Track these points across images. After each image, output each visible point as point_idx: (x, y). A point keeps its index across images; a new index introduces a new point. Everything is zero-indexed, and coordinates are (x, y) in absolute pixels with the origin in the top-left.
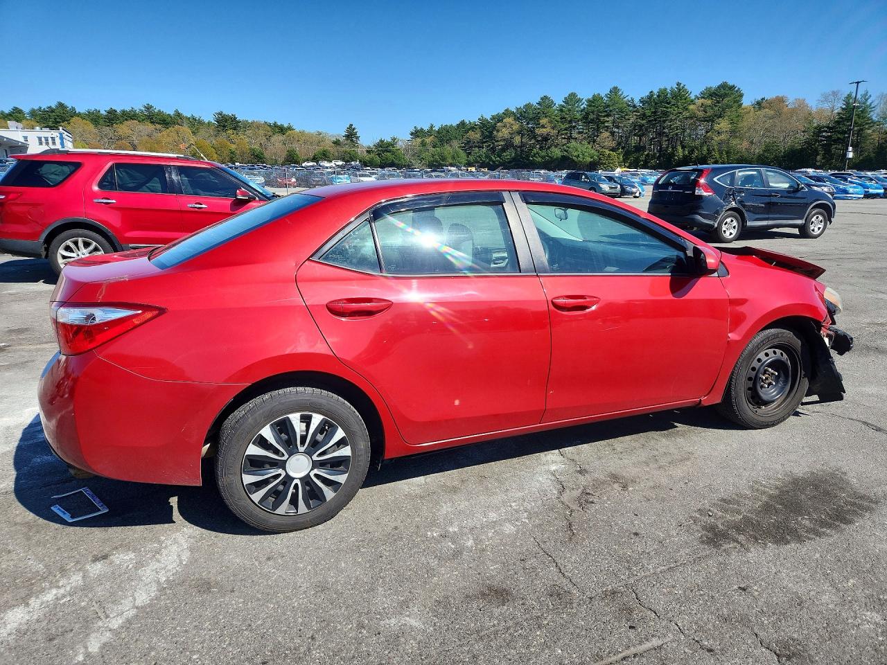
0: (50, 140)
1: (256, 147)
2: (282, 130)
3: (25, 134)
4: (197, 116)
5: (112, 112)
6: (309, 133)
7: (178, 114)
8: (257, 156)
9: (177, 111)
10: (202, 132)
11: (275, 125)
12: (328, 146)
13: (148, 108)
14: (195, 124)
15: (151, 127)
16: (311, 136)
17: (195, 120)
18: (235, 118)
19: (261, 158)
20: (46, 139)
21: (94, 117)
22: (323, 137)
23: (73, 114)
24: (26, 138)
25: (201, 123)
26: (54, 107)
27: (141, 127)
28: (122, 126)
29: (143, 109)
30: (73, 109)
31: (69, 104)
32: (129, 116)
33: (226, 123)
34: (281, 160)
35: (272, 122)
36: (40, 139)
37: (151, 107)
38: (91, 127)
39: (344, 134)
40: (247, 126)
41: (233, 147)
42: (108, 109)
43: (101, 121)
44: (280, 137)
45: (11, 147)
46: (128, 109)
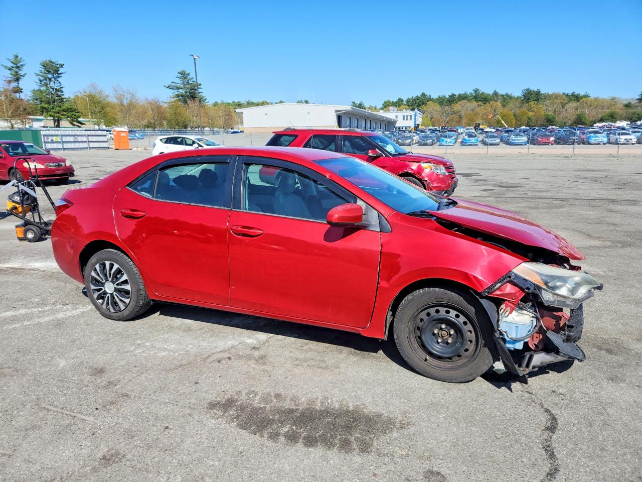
0: (409, 117)
1: (550, 113)
2: (577, 98)
3: (397, 114)
4: (509, 93)
5: (453, 96)
6: (602, 99)
7: (496, 94)
8: (549, 120)
9: (495, 91)
10: (511, 105)
11: (573, 95)
12: (619, 109)
13: (476, 91)
14: (506, 99)
15: (475, 104)
16: (603, 101)
17: (508, 96)
18: (539, 92)
19: (552, 122)
20: (407, 116)
21: (441, 101)
22: (615, 102)
23: (430, 99)
24: (397, 117)
25: (511, 98)
26: (419, 96)
27: (469, 104)
28: (457, 105)
29: (472, 92)
30: (430, 96)
31: (427, 94)
32: (463, 97)
33: (531, 97)
34: (569, 123)
35: (570, 93)
36: (404, 116)
37: (478, 90)
38: (438, 107)
39: (637, 97)
40: (547, 97)
41: (531, 114)
42: (450, 94)
43: (445, 103)
44: (575, 104)
45: (388, 122)
46: (462, 93)
